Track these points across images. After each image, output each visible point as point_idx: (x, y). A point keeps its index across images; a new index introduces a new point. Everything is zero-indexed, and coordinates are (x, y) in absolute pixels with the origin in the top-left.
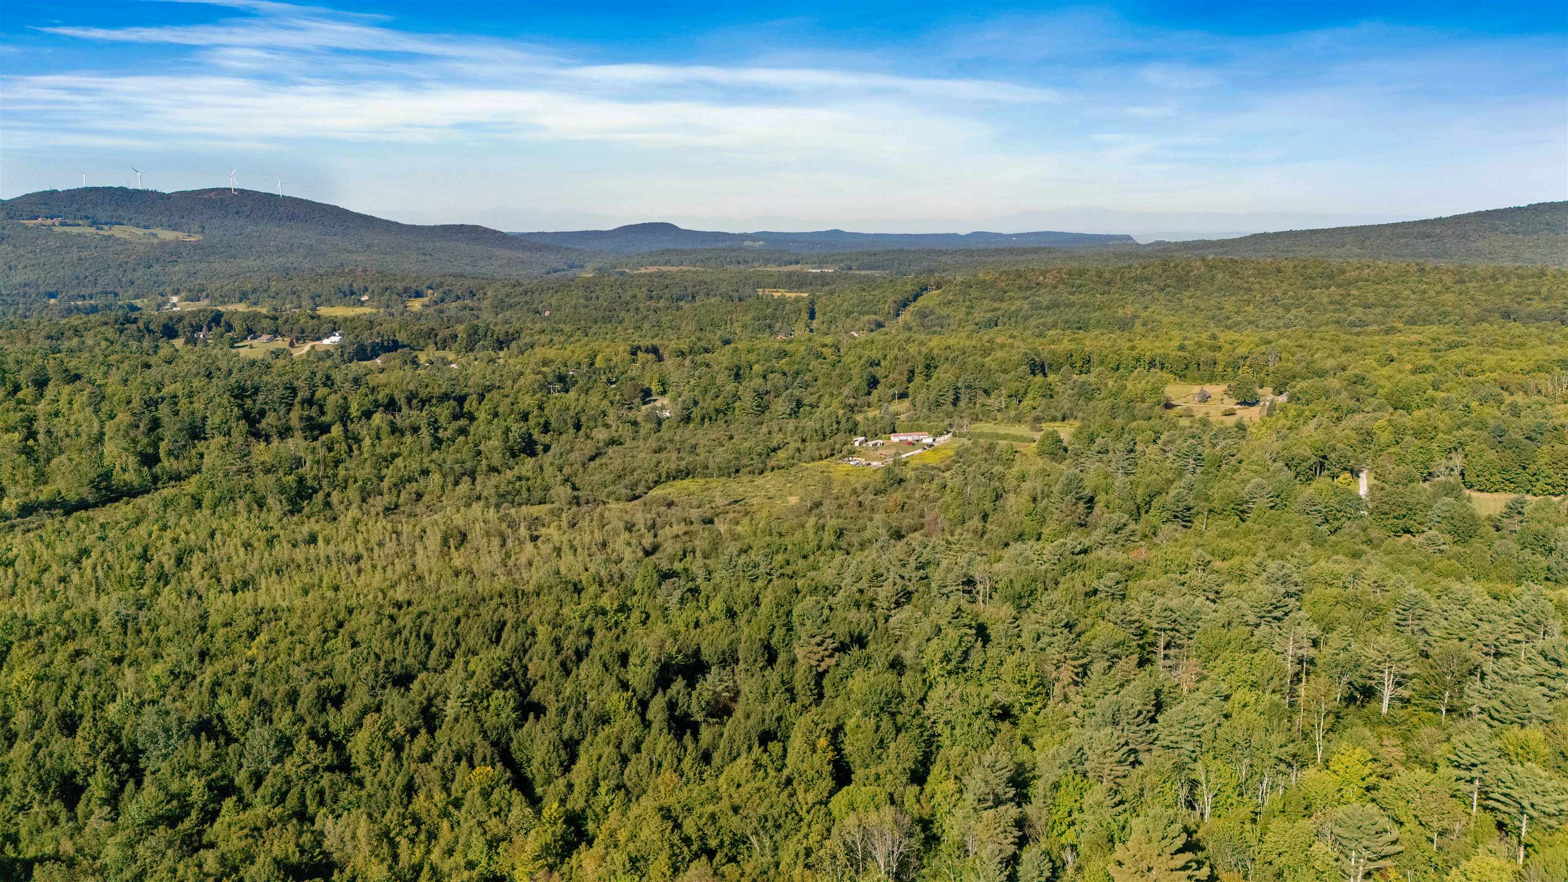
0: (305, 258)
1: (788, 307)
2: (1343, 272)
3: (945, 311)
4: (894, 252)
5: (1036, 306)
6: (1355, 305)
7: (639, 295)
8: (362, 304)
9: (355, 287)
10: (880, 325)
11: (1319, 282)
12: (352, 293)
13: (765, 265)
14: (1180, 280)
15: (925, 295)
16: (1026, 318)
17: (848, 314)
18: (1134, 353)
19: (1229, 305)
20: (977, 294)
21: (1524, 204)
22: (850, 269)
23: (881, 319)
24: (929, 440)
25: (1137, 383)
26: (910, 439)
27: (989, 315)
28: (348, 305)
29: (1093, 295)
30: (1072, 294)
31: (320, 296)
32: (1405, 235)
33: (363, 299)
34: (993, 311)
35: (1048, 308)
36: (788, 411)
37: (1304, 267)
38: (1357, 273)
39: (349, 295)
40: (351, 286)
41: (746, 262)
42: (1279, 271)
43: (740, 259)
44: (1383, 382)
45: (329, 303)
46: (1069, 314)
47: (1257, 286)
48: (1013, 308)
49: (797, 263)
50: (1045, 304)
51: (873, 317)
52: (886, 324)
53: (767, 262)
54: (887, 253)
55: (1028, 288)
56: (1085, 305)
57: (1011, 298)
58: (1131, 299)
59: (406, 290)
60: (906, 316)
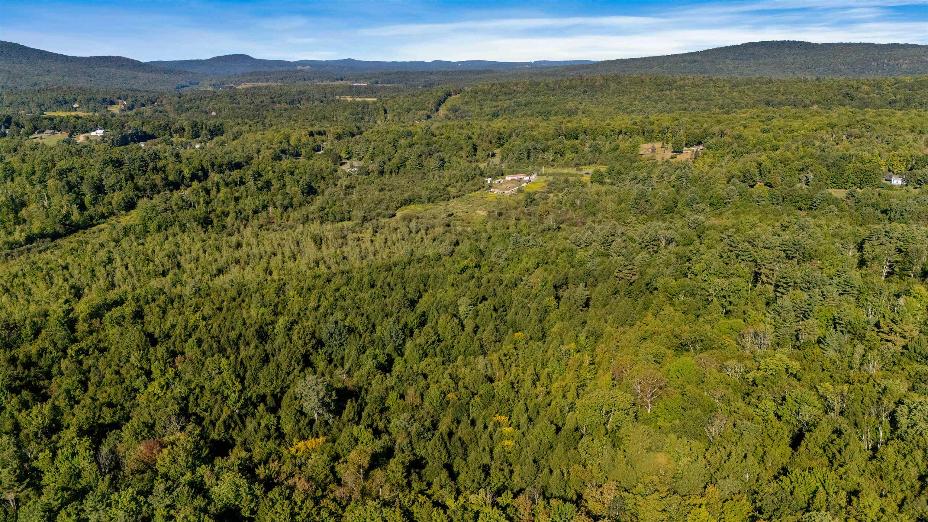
0: (8, 80)
1: (370, 106)
2: (675, 82)
3: (466, 108)
4: (401, 72)
5: (519, 104)
6: (690, 99)
7: (265, 100)
8: (76, 109)
9: (67, 98)
10: (429, 117)
11: (665, 87)
12: (66, 103)
13: (322, 81)
14: (592, 87)
15: (450, 99)
16: (514, 111)
17: (409, 111)
18: (610, 127)
19: (625, 100)
20: (482, 97)
21: (740, 44)
22: (377, 83)
23: (429, 113)
24: (527, 178)
25: (624, 143)
26: (516, 178)
27: (494, 109)
28: (66, 111)
29: (548, 97)
30: (535, 96)
31: (43, 105)
32: (684, 61)
33: (75, 106)
34: (495, 107)
35: (525, 105)
36: (438, 166)
37: (655, 79)
38: (682, 82)
39: (63, 103)
40: (64, 98)
41: (310, 79)
42: (643, 82)
43: (305, 77)
44: (751, 138)
45: (50, 108)
46: (539, 108)
47: (633, 90)
48: (506, 106)
49: (342, 80)
50: (523, 102)
51: (425, 112)
52: (432, 116)
53: (323, 79)
54: (397, 73)
55: (510, 94)
56: (545, 103)
57: (502, 100)
58: (570, 98)
59: (104, 100)
60: (443, 111)
